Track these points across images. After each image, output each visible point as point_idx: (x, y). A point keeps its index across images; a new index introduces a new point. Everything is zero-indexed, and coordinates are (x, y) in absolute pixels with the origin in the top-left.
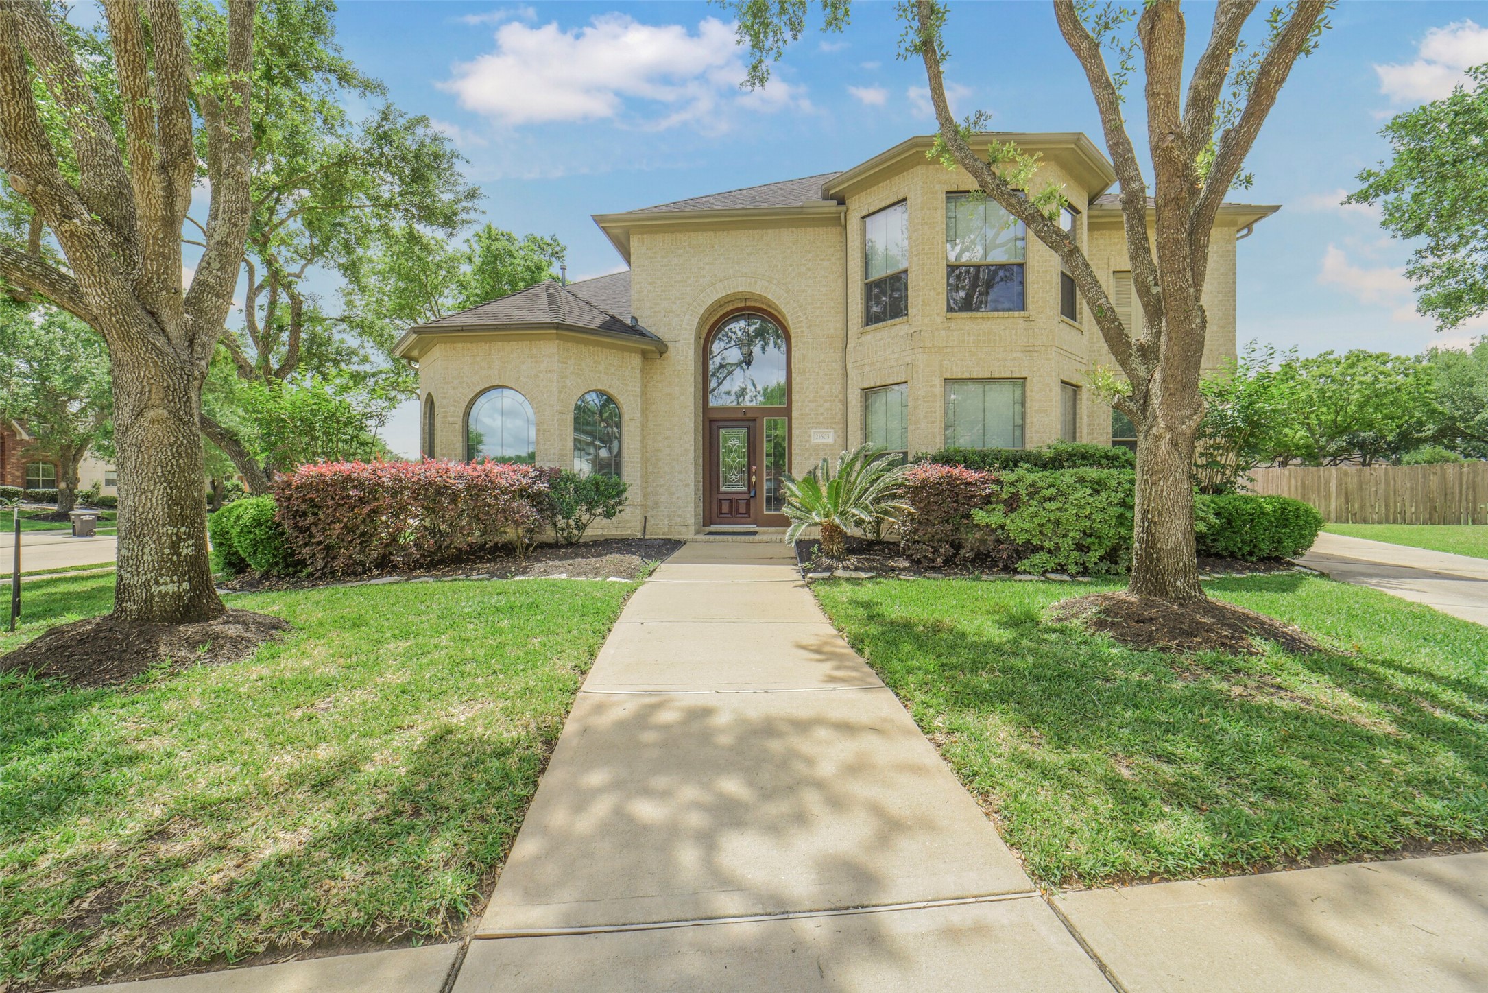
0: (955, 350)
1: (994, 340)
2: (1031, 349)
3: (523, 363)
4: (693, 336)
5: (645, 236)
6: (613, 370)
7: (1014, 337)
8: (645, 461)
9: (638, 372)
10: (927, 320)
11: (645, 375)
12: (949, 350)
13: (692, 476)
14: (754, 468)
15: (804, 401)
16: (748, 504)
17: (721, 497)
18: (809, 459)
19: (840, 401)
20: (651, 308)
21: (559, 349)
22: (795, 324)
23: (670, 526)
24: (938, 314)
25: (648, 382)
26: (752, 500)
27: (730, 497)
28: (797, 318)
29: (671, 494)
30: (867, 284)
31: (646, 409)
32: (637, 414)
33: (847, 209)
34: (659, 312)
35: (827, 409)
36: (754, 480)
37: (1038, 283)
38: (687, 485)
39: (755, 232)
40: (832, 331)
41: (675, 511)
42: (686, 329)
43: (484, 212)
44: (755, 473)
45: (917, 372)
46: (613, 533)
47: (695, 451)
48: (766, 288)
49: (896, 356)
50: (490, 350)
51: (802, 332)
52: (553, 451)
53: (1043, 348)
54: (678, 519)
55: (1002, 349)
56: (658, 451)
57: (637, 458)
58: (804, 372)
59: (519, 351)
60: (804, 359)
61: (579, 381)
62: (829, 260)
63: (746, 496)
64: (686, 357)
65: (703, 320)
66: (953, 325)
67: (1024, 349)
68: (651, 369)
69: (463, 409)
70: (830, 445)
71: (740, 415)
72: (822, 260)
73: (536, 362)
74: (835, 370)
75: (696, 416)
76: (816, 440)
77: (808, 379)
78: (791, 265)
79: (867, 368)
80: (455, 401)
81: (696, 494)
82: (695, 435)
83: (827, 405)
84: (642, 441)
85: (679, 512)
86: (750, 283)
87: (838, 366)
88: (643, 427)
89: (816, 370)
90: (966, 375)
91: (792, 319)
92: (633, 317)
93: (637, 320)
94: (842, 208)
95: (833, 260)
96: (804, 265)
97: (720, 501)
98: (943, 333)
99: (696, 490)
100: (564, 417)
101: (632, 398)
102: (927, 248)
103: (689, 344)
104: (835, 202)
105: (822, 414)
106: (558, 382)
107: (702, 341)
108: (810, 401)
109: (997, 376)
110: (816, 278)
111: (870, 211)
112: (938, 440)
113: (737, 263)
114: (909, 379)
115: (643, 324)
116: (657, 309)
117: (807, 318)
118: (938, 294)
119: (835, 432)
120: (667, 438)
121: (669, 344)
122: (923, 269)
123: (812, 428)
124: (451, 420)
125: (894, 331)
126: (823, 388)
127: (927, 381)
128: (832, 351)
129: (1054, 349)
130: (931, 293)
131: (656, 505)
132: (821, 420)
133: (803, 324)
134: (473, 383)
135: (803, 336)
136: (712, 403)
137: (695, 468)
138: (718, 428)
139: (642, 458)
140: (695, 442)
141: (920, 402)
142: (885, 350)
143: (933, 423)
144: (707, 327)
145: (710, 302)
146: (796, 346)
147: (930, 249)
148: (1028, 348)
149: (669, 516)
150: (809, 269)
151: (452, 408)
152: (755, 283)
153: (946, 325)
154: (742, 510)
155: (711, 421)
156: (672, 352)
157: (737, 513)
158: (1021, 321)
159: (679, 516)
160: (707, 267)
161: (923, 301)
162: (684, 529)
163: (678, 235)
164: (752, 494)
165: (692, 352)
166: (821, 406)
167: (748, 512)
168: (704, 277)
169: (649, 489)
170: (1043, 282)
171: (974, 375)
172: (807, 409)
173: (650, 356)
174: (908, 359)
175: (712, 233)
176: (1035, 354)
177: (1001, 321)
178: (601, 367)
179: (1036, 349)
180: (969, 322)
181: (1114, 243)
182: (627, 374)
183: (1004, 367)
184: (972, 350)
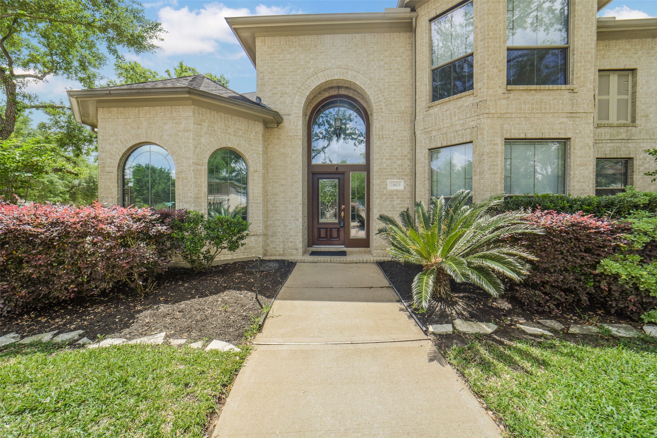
0: (514, 116)
1: (545, 108)
2: (574, 115)
3: (166, 124)
4: (301, 111)
5: (266, 38)
6: (240, 133)
7: (561, 105)
8: (266, 202)
9: (261, 136)
10: (490, 92)
11: (266, 140)
12: (508, 116)
13: (301, 213)
14: (343, 206)
15: (382, 159)
16: (338, 231)
17: (320, 226)
18: (386, 201)
19: (409, 159)
20: (271, 91)
21: (194, 113)
22: (376, 103)
23: (284, 249)
24: (500, 87)
25: (268, 145)
26: (341, 229)
27: (326, 226)
28: (378, 98)
29: (286, 226)
30: (433, 71)
31: (267, 164)
32: (260, 168)
33: (418, 16)
34: (277, 93)
35: (399, 165)
36: (342, 215)
37: (581, 62)
38: (297, 220)
39: (347, 35)
40: (403, 108)
41: (288, 239)
42: (296, 106)
43: (162, 40)
44: (344, 210)
45: (482, 134)
46: (241, 257)
47: (303, 195)
48: (355, 77)
49: (462, 122)
50: (139, 113)
51: (381, 109)
52: (189, 194)
53: (584, 115)
54: (290, 245)
55: (551, 115)
56: (276, 194)
57: (260, 200)
58: (383, 138)
59: (162, 114)
60: (382, 129)
61: (212, 139)
62: (401, 57)
63: (338, 226)
64: (297, 126)
65: (309, 101)
66: (512, 95)
67: (569, 115)
68: (270, 135)
69: (118, 161)
70: (402, 191)
71: (333, 170)
72: (396, 57)
73: (176, 123)
74: (405, 137)
75: (303, 170)
76: (390, 187)
77: (385, 143)
78: (373, 60)
79: (434, 133)
80: (111, 154)
81: (303, 226)
82: (303, 183)
83: (399, 162)
84: (264, 188)
85: (291, 239)
86: (343, 73)
87: (407, 134)
88: (264, 177)
89: (392, 136)
90: (523, 136)
91: (374, 100)
92: (258, 98)
93: (260, 99)
94: (414, 14)
95: (404, 56)
96: (383, 60)
97: (319, 229)
98: (504, 102)
99: (303, 223)
100: (199, 167)
101: (255, 155)
102: (491, 34)
103: (299, 117)
104: (409, 9)
105: (395, 169)
106: (194, 139)
107: (308, 117)
108: (386, 159)
109: (547, 137)
110: (391, 69)
111: (438, 13)
112: (499, 188)
113: (334, 58)
114: (474, 139)
115: (264, 102)
116: (275, 92)
117: (385, 99)
118: (500, 71)
119: (405, 182)
120: (282, 185)
121: (284, 117)
122: (488, 50)
123: (388, 178)
124: (108, 169)
125: (460, 102)
126: (396, 150)
127: (491, 141)
128: (403, 122)
130: (495, 70)
131: (274, 234)
132: (395, 172)
133: (382, 103)
134: (126, 140)
135: (382, 112)
136: (314, 162)
137: (303, 208)
138: (318, 179)
139: (263, 200)
140: (303, 189)
141: (485, 157)
142: (451, 118)
143: (495, 174)
144: (311, 109)
145: (314, 87)
146: (377, 119)
147: (494, 34)
148: (572, 115)
149: (283, 242)
150: (386, 63)
151: (109, 160)
152: (347, 73)
153: (506, 96)
154: (335, 234)
155: (314, 174)
156: (286, 123)
157: (331, 237)
158: (566, 93)
159: (291, 242)
160: (312, 61)
161: (488, 77)
162: (295, 252)
163: (291, 37)
164: (342, 225)
165: (300, 123)
166: (395, 163)
167: (338, 236)
168: (310, 68)
169: (269, 223)
170: (585, 61)
171: (529, 136)
172: (385, 165)
173: (270, 125)
174: (473, 124)
175: (316, 36)
176: (578, 119)
177: (551, 92)
178: (231, 131)
179: (578, 115)
180: (524, 94)
181: (600, 50)
182: (252, 137)
183: (553, 129)
184: (527, 115)
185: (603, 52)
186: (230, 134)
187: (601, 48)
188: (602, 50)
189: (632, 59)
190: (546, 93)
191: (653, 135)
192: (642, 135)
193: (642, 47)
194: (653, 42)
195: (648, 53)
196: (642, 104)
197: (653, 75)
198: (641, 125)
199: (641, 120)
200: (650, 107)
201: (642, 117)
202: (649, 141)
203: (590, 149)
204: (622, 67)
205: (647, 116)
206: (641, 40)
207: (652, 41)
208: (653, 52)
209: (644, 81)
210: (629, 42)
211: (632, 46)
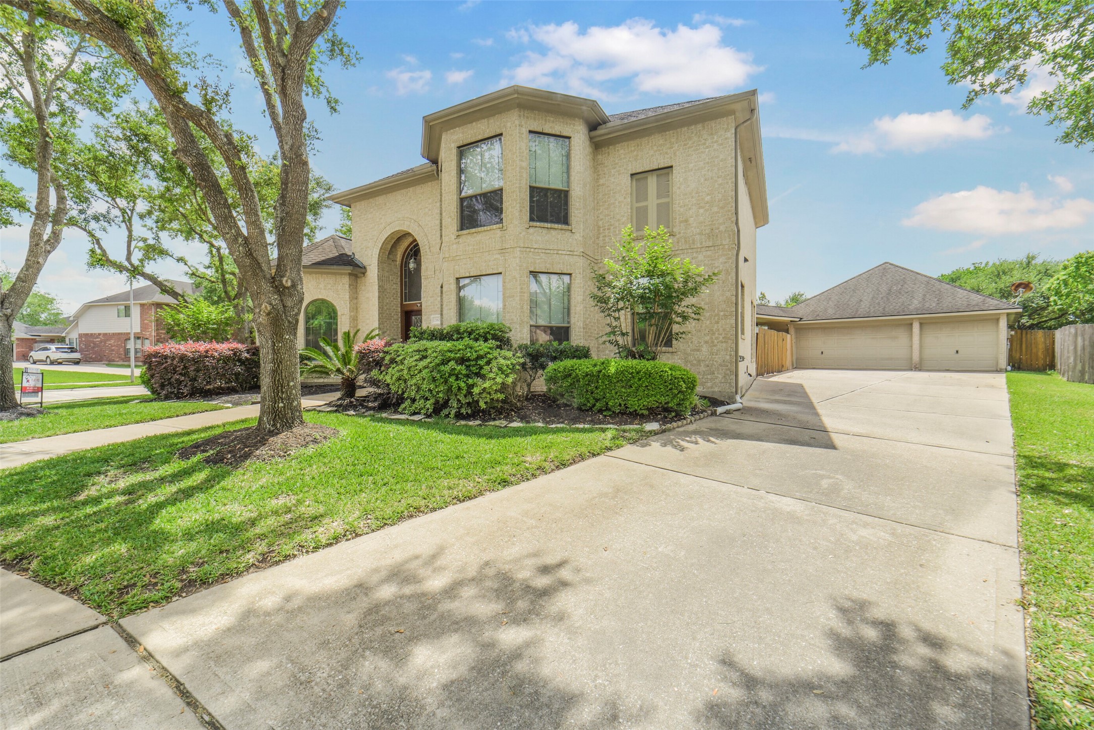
0: (462, 258)
1: (483, 247)
2: (504, 251)
4: (377, 260)
6: (329, 286)
7: (494, 244)
9: (347, 286)
12: (458, 258)
15: (428, 297)
20: (360, 246)
24: (454, 233)
25: (359, 291)
28: (424, 243)
32: (346, 311)
34: (362, 248)
35: (439, 302)
39: (404, 191)
42: (373, 257)
48: (409, 226)
51: (426, 252)
53: (512, 250)
55: (487, 254)
64: (374, 274)
65: (381, 251)
66: (461, 240)
67: (500, 251)
68: (357, 286)
72: (436, 202)
75: (382, 310)
76: (434, 323)
77: (429, 283)
78: (421, 209)
82: (381, 322)
83: (439, 299)
84: (354, 327)
86: (402, 224)
89: (434, 276)
93: (354, 255)
94: (434, 167)
98: (455, 246)
101: (343, 303)
103: (376, 266)
104: (430, 164)
105: (436, 305)
107: (398, 262)
108: (431, 297)
109: (484, 273)
110: (433, 215)
113: (397, 212)
115: (357, 256)
117: (429, 242)
120: (367, 324)
121: (366, 266)
123: (432, 315)
126: (437, 288)
129: (518, 249)
132: (436, 309)
133: (427, 247)
140: (381, 326)
144: (401, 253)
145: (384, 239)
146: (423, 262)
148: (503, 251)
152: (404, 223)
153: (457, 240)
155: (406, 312)
156: (368, 273)
158: (498, 231)
160: (383, 217)
163: (371, 200)
165: (377, 271)
166: (436, 300)
168: (382, 223)
172: (430, 302)
173: (359, 275)
175: (385, 196)
176: (507, 254)
177: (487, 233)
178: (321, 286)
179: (507, 251)
180: (469, 237)
181: (631, 151)
182: (339, 288)
183: (488, 266)
184: (471, 256)
185: (635, 153)
186: (321, 289)
187: (633, 149)
188: (634, 151)
189: (666, 156)
190: (484, 234)
191: (694, 243)
192: (680, 244)
193: (677, 139)
194: (690, 131)
195: (685, 145)
196: (681, 207)
197: (692, 170)
198: (680, 233)
199: (680, 226)
200: (690, 209)
201: (681, 222)
202: (690, 251)
203: (516, 281)
204: (656, 167)
205: (686, 221)
206: (675, 131)
207: (688, 129)
208: (690, 143)
209: (681, 179)
210: (662, 136)
211: (666, 140)
